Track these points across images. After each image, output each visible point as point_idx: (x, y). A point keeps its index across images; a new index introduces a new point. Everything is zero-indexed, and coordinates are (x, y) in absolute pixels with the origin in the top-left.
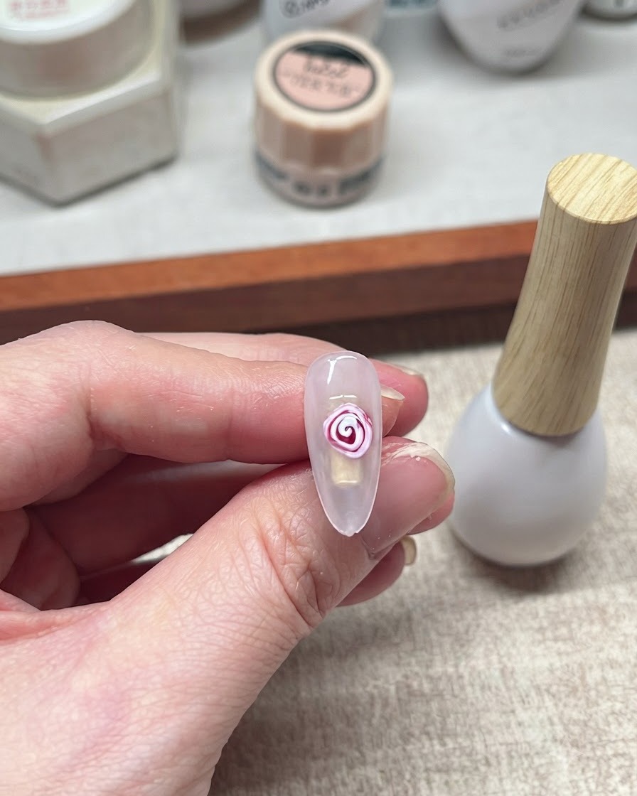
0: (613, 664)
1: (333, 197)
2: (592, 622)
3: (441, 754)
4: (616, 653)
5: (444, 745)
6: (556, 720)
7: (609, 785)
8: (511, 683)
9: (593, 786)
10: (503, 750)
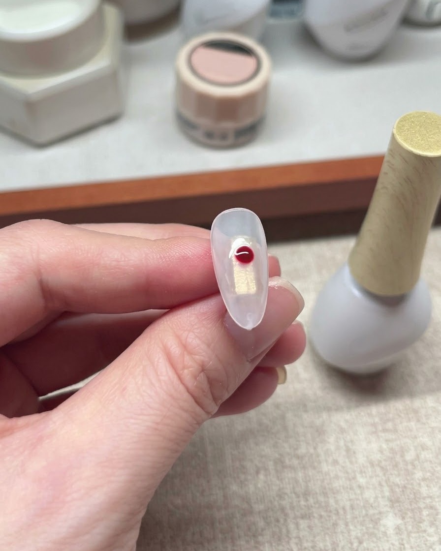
0: (424, 447)
1: (230, 140)
2: (409, 420)
3: (305, 506)
4: (426, 440)
5: (307, 500)
6: (384, 483)
7: (421, 527)
8: (354, 459)
9: (410, 528)
10: (348, 504)
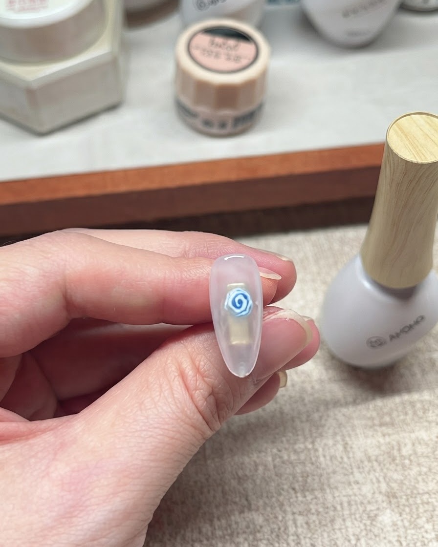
0: (421, 442)
1: (229, 129)
2: (406, 413)
3: (303, 502)
5: (305, 497)
6: (381, 479)
7: (418, 524)
8: (351, 454)
9: (407, 524)
10: (345, 500)
